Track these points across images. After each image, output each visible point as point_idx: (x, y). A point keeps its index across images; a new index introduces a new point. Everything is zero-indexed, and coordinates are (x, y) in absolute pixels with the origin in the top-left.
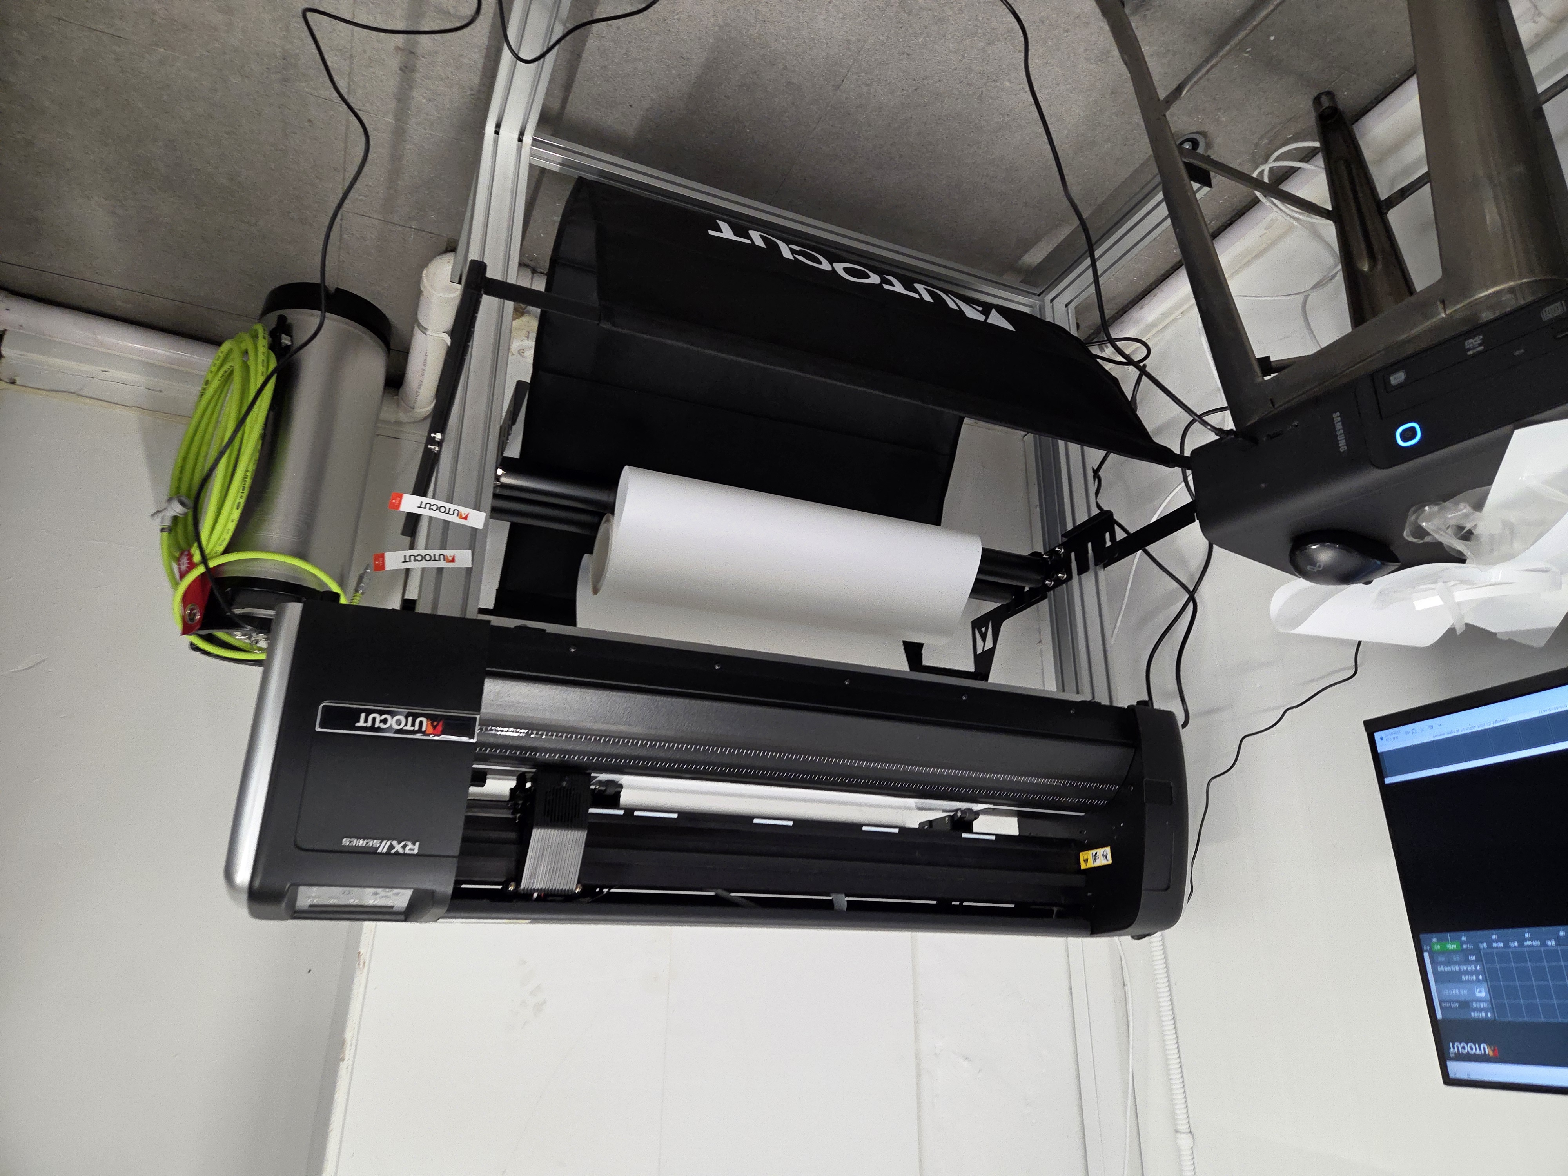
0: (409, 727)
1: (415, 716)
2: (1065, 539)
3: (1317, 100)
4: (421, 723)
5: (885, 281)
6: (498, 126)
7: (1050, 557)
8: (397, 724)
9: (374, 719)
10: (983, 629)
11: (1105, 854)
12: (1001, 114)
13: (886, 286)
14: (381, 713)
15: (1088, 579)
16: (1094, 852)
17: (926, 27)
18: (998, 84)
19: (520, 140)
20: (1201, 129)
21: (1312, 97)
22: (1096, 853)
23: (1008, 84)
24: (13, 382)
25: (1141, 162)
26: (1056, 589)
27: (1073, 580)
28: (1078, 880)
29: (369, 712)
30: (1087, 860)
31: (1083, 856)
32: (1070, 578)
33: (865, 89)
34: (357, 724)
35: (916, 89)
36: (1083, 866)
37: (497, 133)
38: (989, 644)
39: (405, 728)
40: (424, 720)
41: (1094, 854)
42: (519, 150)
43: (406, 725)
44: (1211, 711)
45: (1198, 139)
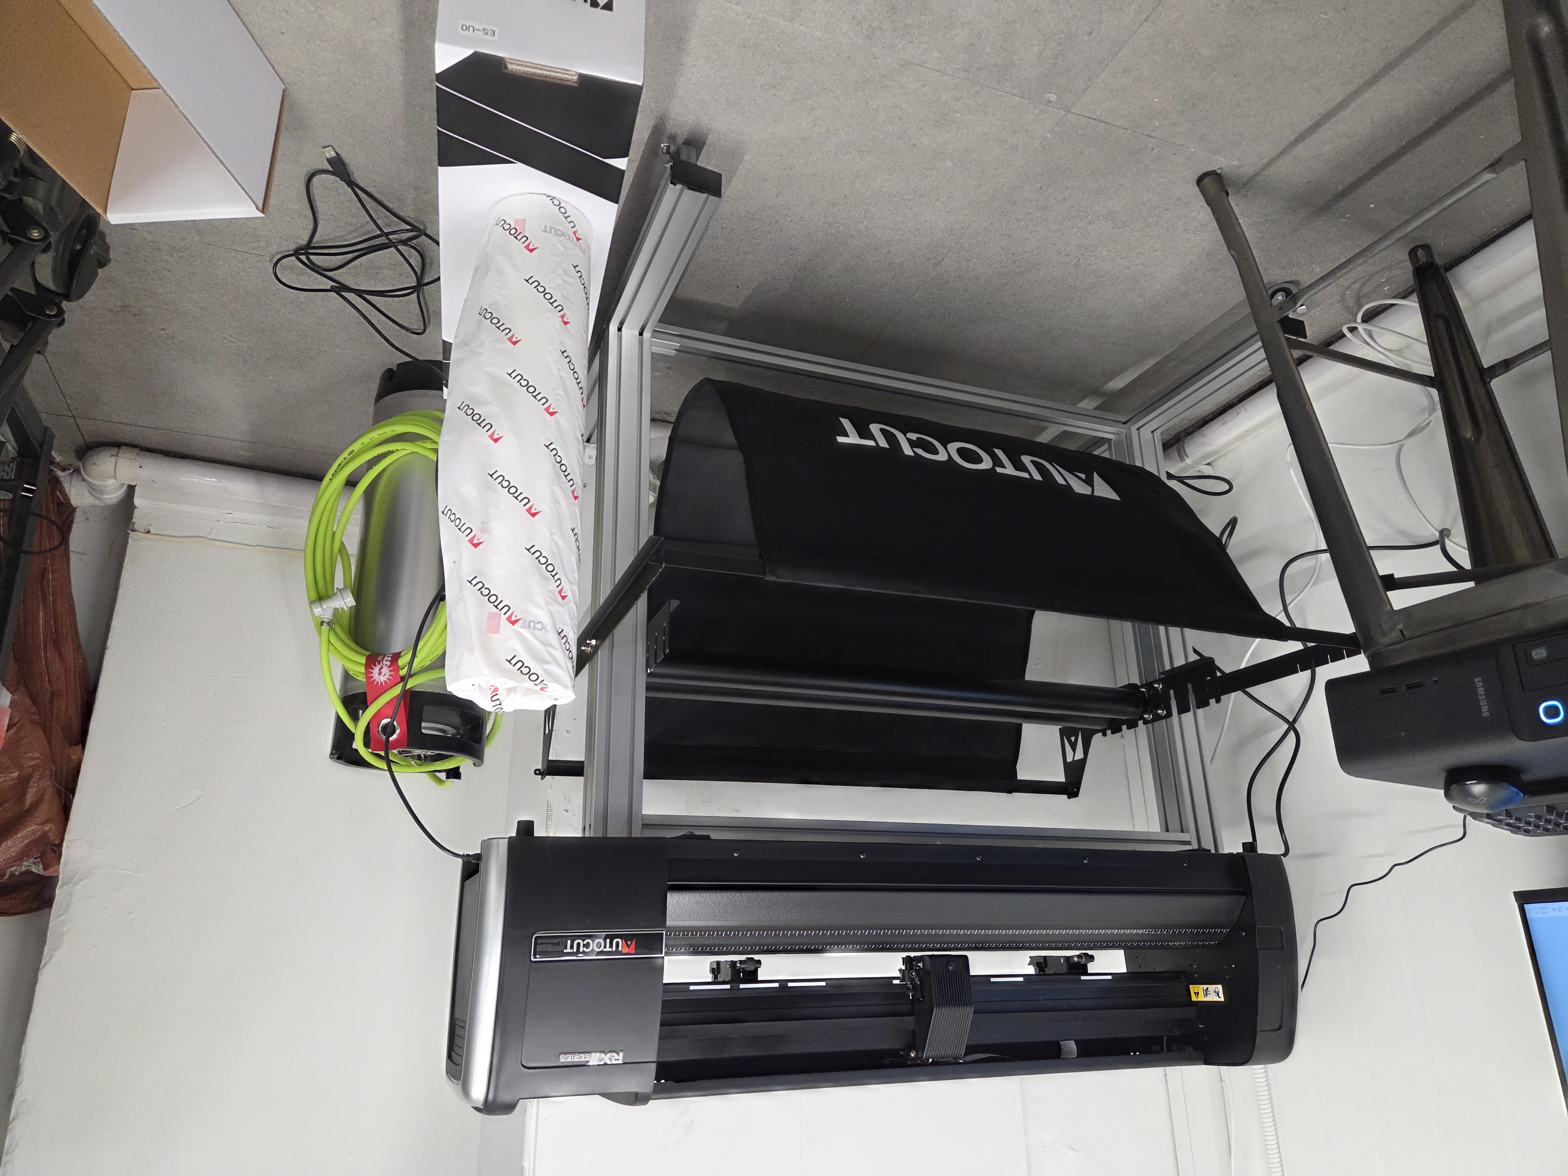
0: (608, 949)
1: (612, 938)
2: (1162, 676)
3: (1413, 253)
4: (617, 944)
5: (997, 462)
6: (622, 323)
7: (1149, 692)
8: (597, 947)
9: (579, 944)
10: (1073, 739)
11: (1217, 990)
12: (1096, 276)
13: (999, 470)
14: (583, 938)
15: (1188, 717)
16: (1205, 987)
17: (1030, 214)
18: (1096, 253)
19: (641, 334)
20: (1294, 278)
21: (1408, 251)
22: (1207, 988)
23: (1105, 253)
24: (148, 532)
25: (1232, 306)
26: (1155, 723)
27: (1173, 718)
28: (1191, 1013)
29: (573, 938)
30: (1198, 993)
31: (1193, 988)
32: (1169, 715)
33: (964, 264)
34: (565, 951)
35: (1014, 262)
36: (1194, 998)
37: (620, 329)
38: (1079, 755)
39: (604, 950)
40: (619, 940)
41: (1205, 989)
42: (641, 343)
43: (605, 947)
44: (1315, 855)
45: (1291, 288)
